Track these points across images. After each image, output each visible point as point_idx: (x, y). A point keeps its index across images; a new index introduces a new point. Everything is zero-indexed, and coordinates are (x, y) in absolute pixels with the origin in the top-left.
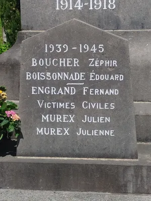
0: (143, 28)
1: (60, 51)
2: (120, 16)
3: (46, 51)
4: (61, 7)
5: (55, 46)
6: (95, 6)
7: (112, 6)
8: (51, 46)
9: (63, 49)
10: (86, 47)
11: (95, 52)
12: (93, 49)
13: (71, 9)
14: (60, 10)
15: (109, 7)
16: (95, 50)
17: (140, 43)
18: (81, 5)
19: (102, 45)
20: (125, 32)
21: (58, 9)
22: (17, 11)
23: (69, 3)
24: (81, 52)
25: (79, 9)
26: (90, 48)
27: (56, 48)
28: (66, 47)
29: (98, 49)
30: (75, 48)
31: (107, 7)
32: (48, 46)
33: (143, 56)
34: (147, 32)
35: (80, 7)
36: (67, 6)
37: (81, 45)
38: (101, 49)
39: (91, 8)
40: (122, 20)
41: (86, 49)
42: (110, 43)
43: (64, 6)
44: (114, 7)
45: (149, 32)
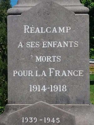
0: (84, 103)
1: (32, 122)
2: (70, 96)
3: (23, 122)
4: (33, 90)
5: (28, 118)
6: (54, 90)
7: (64, 90)
8: (26, 118)
9: (34, 121)
10: (48, 119)
11: (54, 122)
12: (53, 120)
13: (39, 91)
14: (32, 92)
15: (63, 90)
16: (54, 121)
17: (82, 113)
18: (45, 89)
19: (59, 118)
20: (73, 106)
21: (31, 91)
22: (6, 82)
23: (38, 88)
24: (45, 122)
25: (44, 91)
26: (51, 120)
27: (29, 120)
28: (36, 119)
29: (56, 121)
30: (42, 120)
31: (61, 90)
32: (24, 118)
33: (84, 122)
34: (86, 106)
35: (44, 90)
36: (36, 89)
37: (45, 118)
38: (58, 121)
39: (52, 91)
40: (71, 98)
41: (49, 121)
42: (64, 117)
43: (35, 89)
44: (66, 90)
45: (88, 106)
